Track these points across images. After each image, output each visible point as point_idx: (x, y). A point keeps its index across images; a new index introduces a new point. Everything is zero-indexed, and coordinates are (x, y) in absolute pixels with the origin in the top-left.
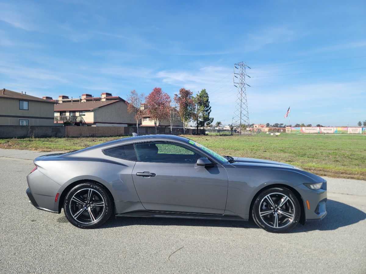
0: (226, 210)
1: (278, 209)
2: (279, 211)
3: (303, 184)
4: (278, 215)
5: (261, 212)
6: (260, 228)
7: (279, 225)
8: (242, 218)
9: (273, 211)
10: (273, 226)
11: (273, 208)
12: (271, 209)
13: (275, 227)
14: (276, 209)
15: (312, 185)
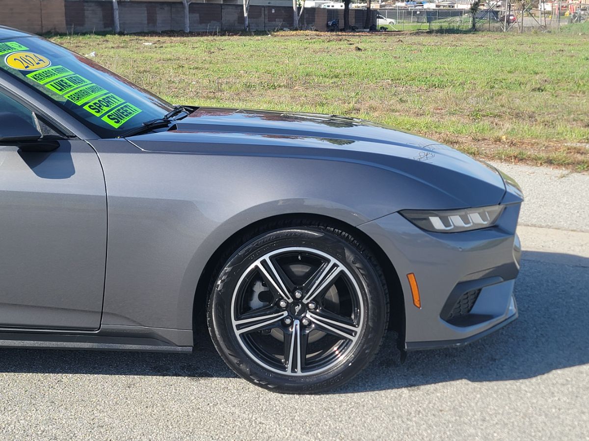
0: (108, 313)
1: (305, 308)
2: (309, 315)
3: (398, 212)
4: (303, 327)
5: (237, 319)
6: (236, 376)
7: (307, 365)
8: (167, 342)
9: (286, 313)
10: (284, 369)
11: (287, 303)
12: (280, 309)
13: (289, 372)
14: (298, 308)
15: (436, 216)
